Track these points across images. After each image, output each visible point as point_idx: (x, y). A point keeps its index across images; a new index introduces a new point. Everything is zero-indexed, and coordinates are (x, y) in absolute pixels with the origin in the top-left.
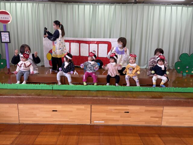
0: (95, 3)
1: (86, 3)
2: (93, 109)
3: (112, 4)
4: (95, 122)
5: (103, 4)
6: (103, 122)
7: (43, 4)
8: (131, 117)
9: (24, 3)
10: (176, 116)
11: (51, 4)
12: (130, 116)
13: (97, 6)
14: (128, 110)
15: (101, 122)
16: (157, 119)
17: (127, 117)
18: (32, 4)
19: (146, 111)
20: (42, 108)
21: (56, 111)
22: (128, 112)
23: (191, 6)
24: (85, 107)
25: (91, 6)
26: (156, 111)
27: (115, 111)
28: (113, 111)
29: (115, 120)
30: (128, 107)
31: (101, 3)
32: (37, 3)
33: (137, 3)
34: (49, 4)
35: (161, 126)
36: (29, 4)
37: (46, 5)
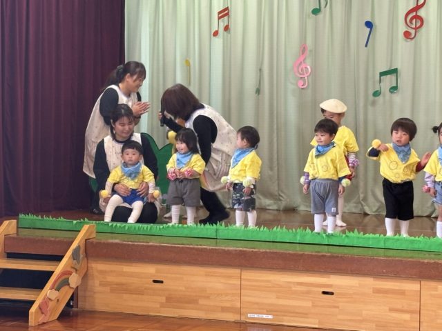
2: (245, 279)
4: (249, 315)
6: (270, 317)
8: (338, 307)
12: (335, 305)
14: (330, 286)
15: (265, 316)
16: (407, 316)
17: (330, 307)
21: (162, 282)
22: (332, 293)
27: (299, 288)
28: (294, 288)
29: (298, 313)
30: (329, 277)
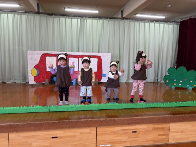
0: (82, 17)
1: (73, 16)
2: (99, 131)
3: (100, 19)
4: (101, 146)
5: (91, 18)
6: (110, 145)
7: (26, 16)
9: (3, 14)
10: (182, 132)
11: (36, 16)
12: (138, 136)
13: (85, 20)
14: (136, 129)
15: (107, 145)
16: (164, 137)
18: (13, 15)
19: (154, 129)
20: (38, 135)
21: (57, 137)
22: (136, 132)
23: (171, 24)
24: (89, 130)
25: (79, 20)
26: (163, 128)
28: (120, 132)
29: (122, 142)
30: (135, 126)
31: (89, 17)
32: (19, 14)
33: (123, 19)
34: (33, 16)
35: (168, 143)
36: (9, 15)
37: (29, 16)
